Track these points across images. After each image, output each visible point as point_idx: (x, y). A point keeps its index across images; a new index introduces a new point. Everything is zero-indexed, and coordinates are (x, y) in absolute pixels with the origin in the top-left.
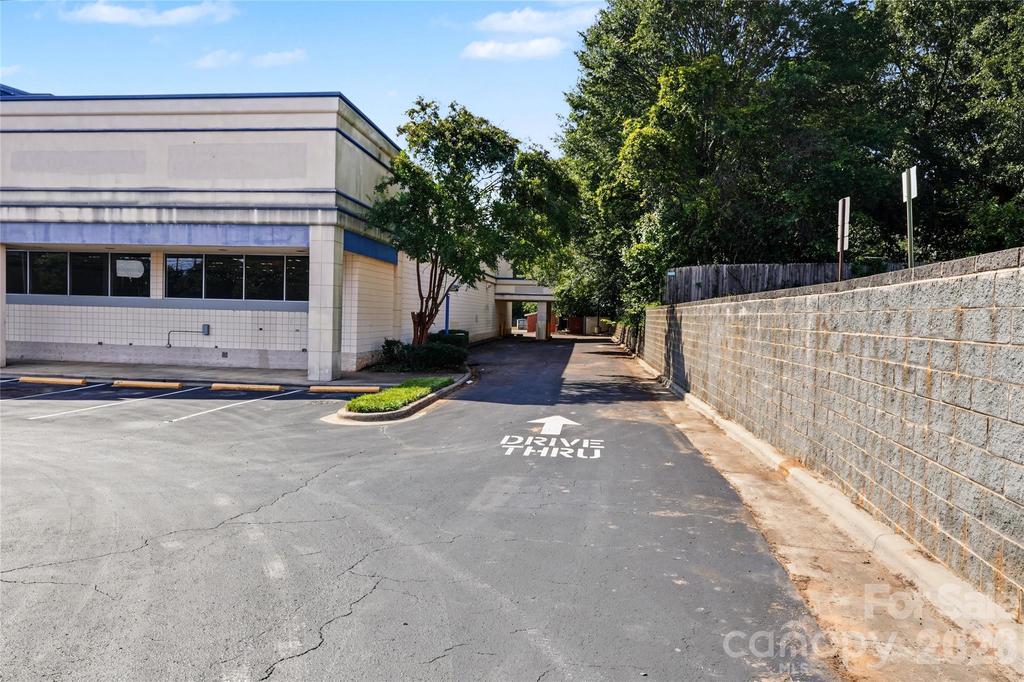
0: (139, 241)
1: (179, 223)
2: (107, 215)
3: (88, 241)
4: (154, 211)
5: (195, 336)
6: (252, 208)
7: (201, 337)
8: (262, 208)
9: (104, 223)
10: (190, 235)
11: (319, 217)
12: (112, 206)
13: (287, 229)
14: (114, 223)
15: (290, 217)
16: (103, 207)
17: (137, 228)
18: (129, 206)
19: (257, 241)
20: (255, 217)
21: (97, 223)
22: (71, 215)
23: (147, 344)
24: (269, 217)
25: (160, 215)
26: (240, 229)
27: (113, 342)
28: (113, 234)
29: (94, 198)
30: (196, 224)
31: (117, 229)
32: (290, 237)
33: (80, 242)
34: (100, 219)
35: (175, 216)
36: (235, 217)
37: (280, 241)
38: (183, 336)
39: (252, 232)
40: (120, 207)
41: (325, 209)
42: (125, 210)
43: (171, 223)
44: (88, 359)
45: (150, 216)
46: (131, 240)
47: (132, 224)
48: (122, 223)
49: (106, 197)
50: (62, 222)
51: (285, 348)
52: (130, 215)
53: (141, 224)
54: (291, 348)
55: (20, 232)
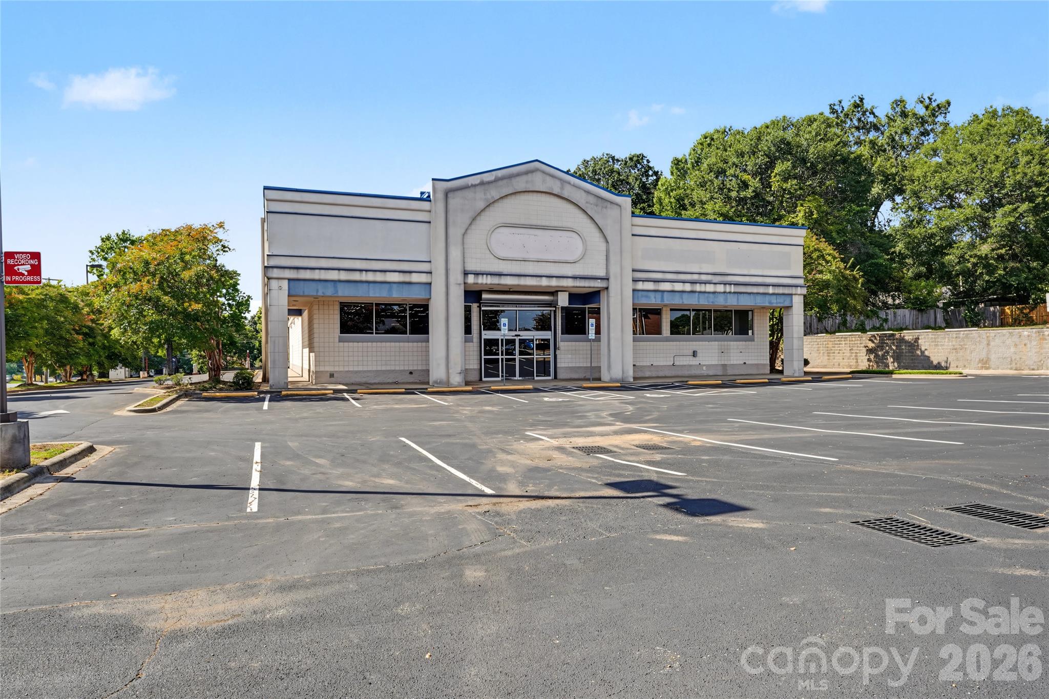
0: (712, 302)
1: (733, 293)
2: (698, 288)
3: (686, 302)
4: (722, 286)
5: (688, 358)
6: (770, 285)
7: (692, 358)
9: (695, 292)
11: (799, 290)
12: (700, 283)
13: (783, 296)
14: (700, 292)
15: (785, 291)
16: (696, 283)
17: (711, 295)
18: (710, 283)
19: (770, 303)
20: (771, 290)
21: (692, 292)
22: (678, 287)
23: (662, 364)
24: (776, 290)
26: (762, 296)
27: (641, 364)
28: (699, 298)
29: (689, 277)
30: (741, 293)
31: (701, 295)
32: (784, 301)
33: (681, 303)
34: (694, 289)
35: (732, 288)
36: (761, 290)
37: (780, 303)
38: (681, 358)
39: (767, 297)
40: (705, 283)
41: (801, 287)
42: (707, 285)
43: (730, 293)
45: (720, 288)
46: (708, 302)
47: (709, 293)
48: (705, 292)
49: (696, 277)
50: (673, 291)
51: (735, 362)
52: (710, 288)
53: (714, 293)
54: (738, 362)
55: (647, 297)
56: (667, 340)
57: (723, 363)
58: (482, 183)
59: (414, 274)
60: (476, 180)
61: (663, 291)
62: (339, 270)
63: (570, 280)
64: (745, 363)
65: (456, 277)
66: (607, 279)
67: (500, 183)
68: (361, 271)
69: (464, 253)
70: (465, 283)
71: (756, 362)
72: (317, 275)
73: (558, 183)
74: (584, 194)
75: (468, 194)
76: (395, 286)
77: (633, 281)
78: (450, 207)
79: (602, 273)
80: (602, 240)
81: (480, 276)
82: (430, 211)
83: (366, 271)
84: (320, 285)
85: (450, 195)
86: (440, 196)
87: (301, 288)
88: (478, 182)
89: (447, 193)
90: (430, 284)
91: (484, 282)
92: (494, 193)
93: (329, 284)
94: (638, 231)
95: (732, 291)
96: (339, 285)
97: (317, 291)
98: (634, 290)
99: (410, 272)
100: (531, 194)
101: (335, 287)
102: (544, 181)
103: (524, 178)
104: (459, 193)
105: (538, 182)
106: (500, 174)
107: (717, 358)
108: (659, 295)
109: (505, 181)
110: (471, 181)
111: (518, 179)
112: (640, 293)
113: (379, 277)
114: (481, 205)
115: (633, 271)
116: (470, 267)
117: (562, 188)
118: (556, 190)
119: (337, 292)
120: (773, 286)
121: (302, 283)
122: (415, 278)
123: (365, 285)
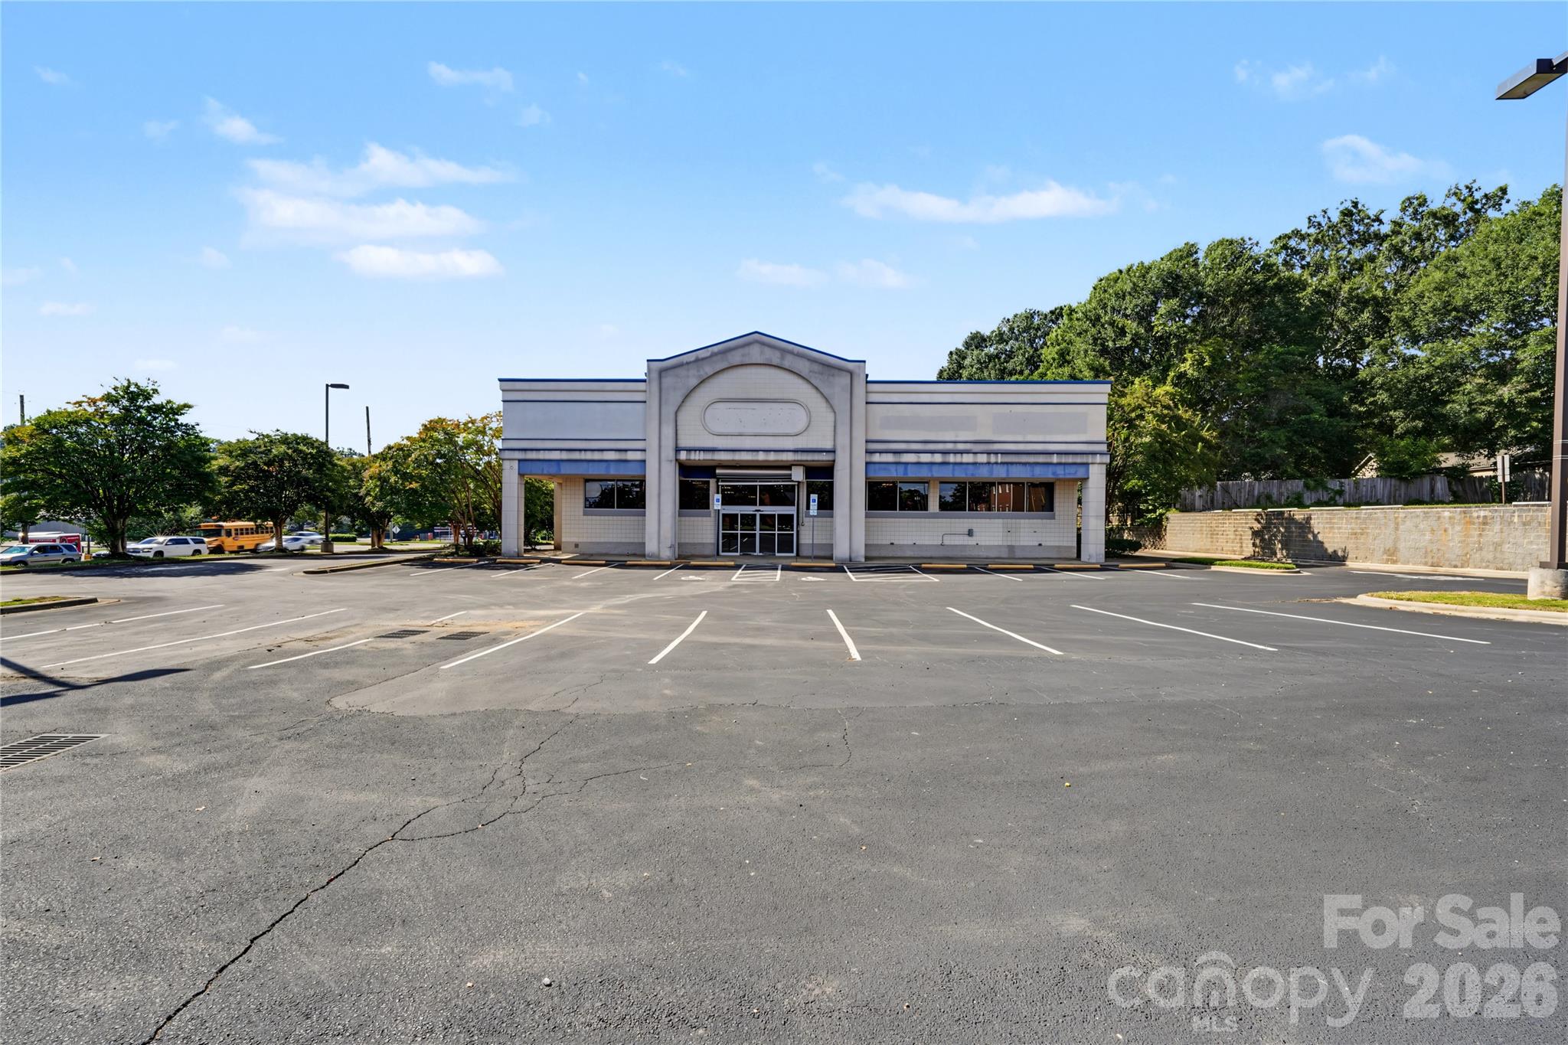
0: (972, 474)
1: (1002, 463)
2: (952, 458)
4: (985, 455)
5: (961, 537)
6: (1052, 454)
7: (967, 537)
8: (1059, 453)
9: (948, 463)
10: (1008, 471)
11: (1098, 459)
12: (955, 453)
13: (1073, 466)
14: (955, 464)
15: (1079, 459)
16: (949, 453)
17: (971, 467)
18: (968, 452)
19: (1054, 474)
20: (1055, 459)
21: (944, 463)
22: (925, 458)
23: (927, 543)
24: (1064, 459)
25: (989, 458)
26: (1043, 466)
27: (901, 543)
28: (954, 470)
29: (940, 447)
30: (1012, 463)
31: (956, 467)
32: (1076, 473)
33: (929, 475)
34: (947, 460)
35: (1000, 458)
36: (1041, 459)
37: (1070, 474)
38: (953, 537)
39: (1051, 469)
40: (961, 453)
41: (1101, 454)
42: (964, 455)
43: (996, 463)
44: (883, 555)
45: (983, 458)
47: (968, 464)
48: (961, 464)
49: (950, 446)
50: (918, 463)
51: (1026, 544)
52: (968, 458)
53: (975, 464)
54: (1031, 544)
55: (885, 469)
56: (934, 516)
57: (1009, 544)
58: (697, 360)
59: (629, 453)
60: (691, 357)
61: (907, 464)
62: (561, 450)
63: (790, 454)
64: (1040, 545)
65: (669, 452)
66: (833, 451)
67: (714, 358)
68: (580, 450)
69: (676, 430)
70: (676, 460)
71: (1057, 544)
72: (542, 455)
73: (778, 354)
74: (807, 363)
75: (682, 372)
76: (612, 464)
77: (866, 452)
78: (664, 385)
79: (829, 446)
80: (830, 410)
81: (693, 452)
82: (645, 391)
83: (585, 450)
84: (545, 465)
85: (663, 374)
86: (655, 375)
87: (528, 467)
88: (693, 359)
89: (662, 372)
90: (644, 461)
91: (697, 458)
92: (708, 370)
93: (553, 463)
94: (873, 398)
95: (999, 461)
96: (561, 463)
97: (543, 470)
98: (867, 463)
99: (626, 450)
100: (749, 368)
101: (559, 466)
102: (762, 353)
103: (740, 352)
104: (671, 372)
105: (755, 354)
106: (715, 349)
107: (1000, 538)
108: (901, 468)
109: (719, 357)
110: (685, 359)
111: (733, 353)
112: (877, 466)
113: (597, 456)
114: (694, 382)
115: (867, 441)
116: (683, 443)
117: (782, 358)
118: (776, 361)
119: (560, 470)
120: (1057, 454)
121: (530, 463)
122: (631, 456)
123: (585, 464)
